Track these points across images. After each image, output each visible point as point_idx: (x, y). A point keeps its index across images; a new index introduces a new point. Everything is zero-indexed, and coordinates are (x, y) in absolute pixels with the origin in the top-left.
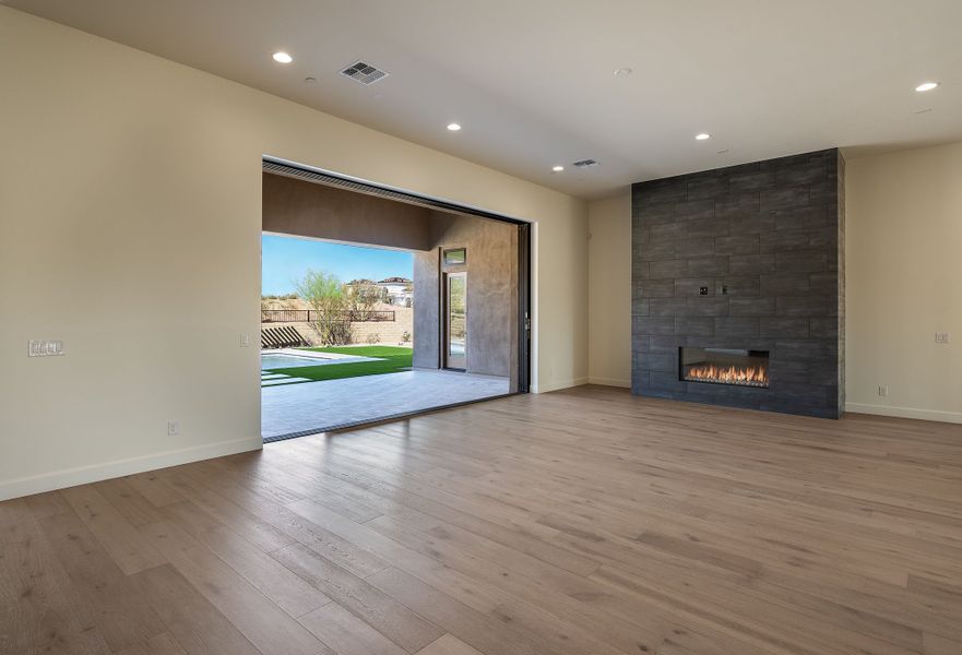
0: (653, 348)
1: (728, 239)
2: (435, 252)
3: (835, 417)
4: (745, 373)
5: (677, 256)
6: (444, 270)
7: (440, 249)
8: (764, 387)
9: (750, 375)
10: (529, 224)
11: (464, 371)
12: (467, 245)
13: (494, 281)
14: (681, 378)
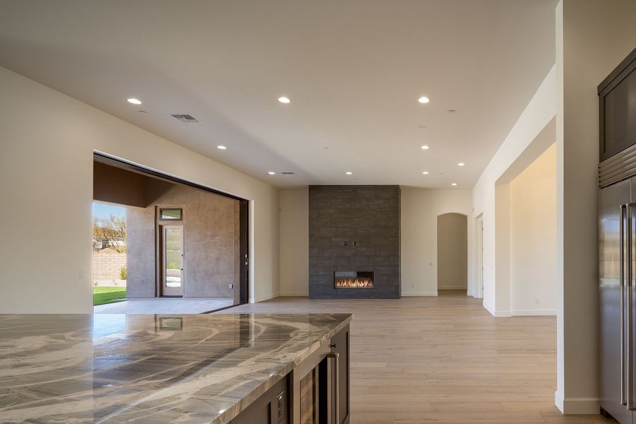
0: (321, 273)
1: (356, 219)
2: (151, 209)
3: (398, 298)
4: (363, 282)
5: (332, 225)
6: (160, 223)
7: (156, 206)
8: (372, 288)
9: (366, 284)
10: (248, 201)
11: (181, 297)
12: (183, 206)
13: (209, 233)
14: (335, 288)
